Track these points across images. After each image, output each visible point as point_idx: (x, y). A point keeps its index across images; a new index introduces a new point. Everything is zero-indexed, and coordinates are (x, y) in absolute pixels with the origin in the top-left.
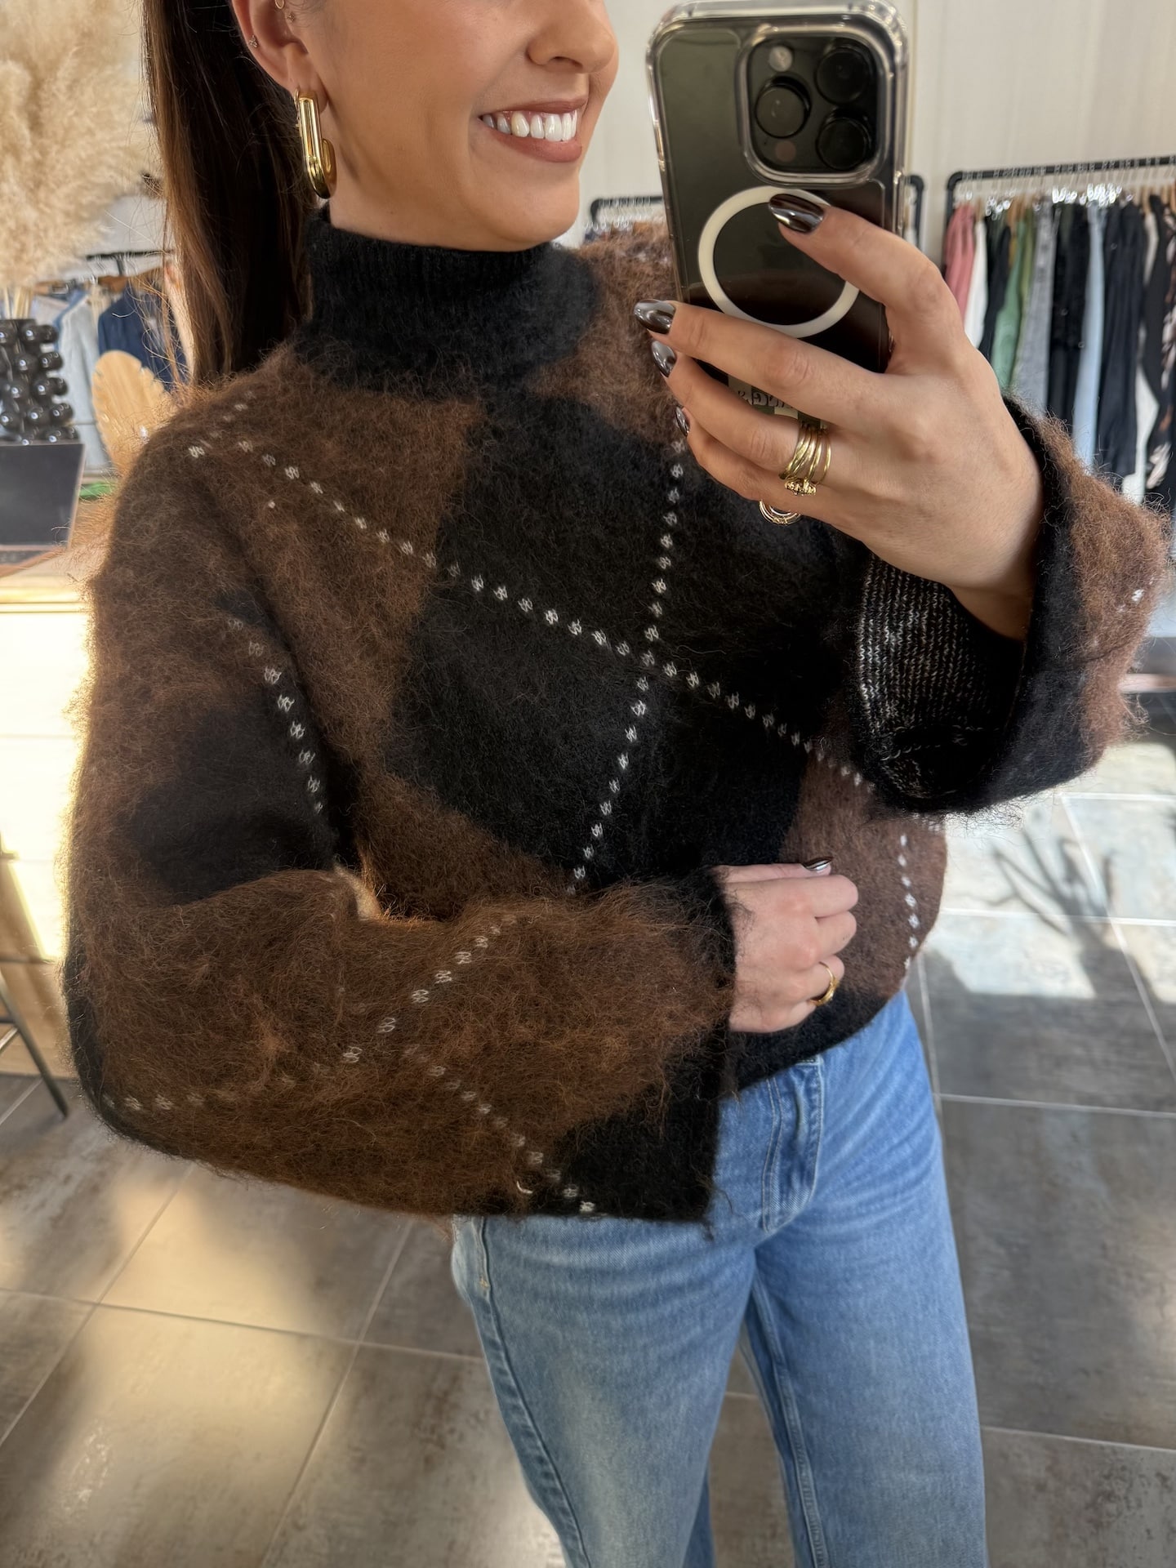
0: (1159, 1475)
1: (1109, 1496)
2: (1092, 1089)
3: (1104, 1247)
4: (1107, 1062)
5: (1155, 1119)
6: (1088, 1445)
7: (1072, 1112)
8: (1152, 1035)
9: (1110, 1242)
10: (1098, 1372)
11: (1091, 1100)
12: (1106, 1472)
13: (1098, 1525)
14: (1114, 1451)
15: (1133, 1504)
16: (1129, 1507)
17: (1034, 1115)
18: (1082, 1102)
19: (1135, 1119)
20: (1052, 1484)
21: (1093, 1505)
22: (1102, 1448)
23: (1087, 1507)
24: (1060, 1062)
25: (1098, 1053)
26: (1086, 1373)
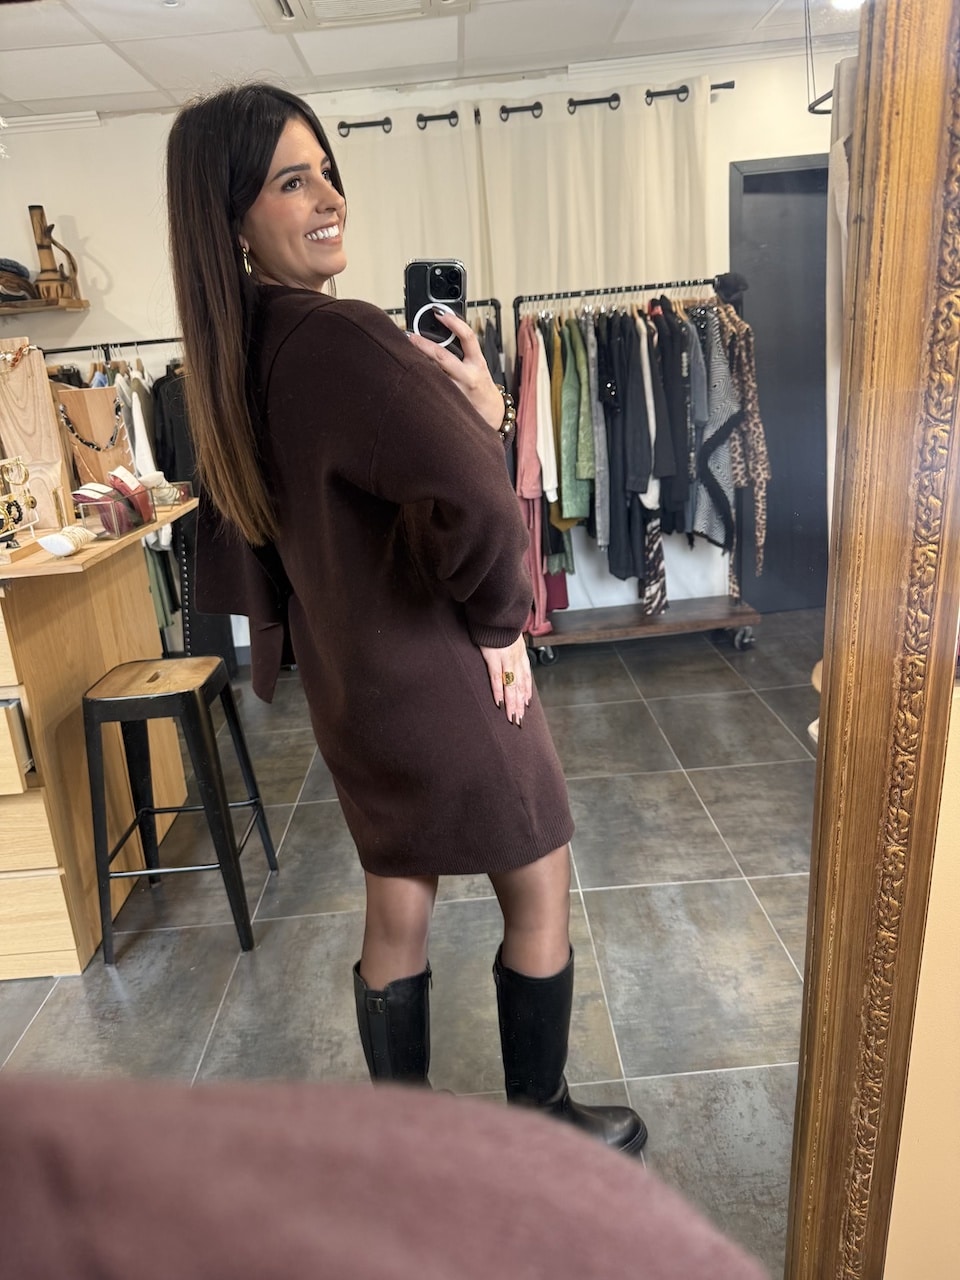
0: (744, 1082)
1: (715, 1100)
2: (681, 872)
3: (698, 961)
4: (688, 854)
5: (722, 883)
6: (698, 1075)
7: (669, 886)
8: (716, 834)
9: (701, 958)
10: (701, 1032)
11: (680, 878)
12: (712, 1087)
13: (709, 1117)
14: (715, 1074)
15: (730, 1101)
16: (727, 1103)
17: (644, 893)
18: (675, 880)
19: (709, 884)
20: (677, 1101)
21: (706, 1107)
22: (708, 1074)
23: (701, 1109)
24: (658, 858)
25: (682, 850)
26: (694, 1035)
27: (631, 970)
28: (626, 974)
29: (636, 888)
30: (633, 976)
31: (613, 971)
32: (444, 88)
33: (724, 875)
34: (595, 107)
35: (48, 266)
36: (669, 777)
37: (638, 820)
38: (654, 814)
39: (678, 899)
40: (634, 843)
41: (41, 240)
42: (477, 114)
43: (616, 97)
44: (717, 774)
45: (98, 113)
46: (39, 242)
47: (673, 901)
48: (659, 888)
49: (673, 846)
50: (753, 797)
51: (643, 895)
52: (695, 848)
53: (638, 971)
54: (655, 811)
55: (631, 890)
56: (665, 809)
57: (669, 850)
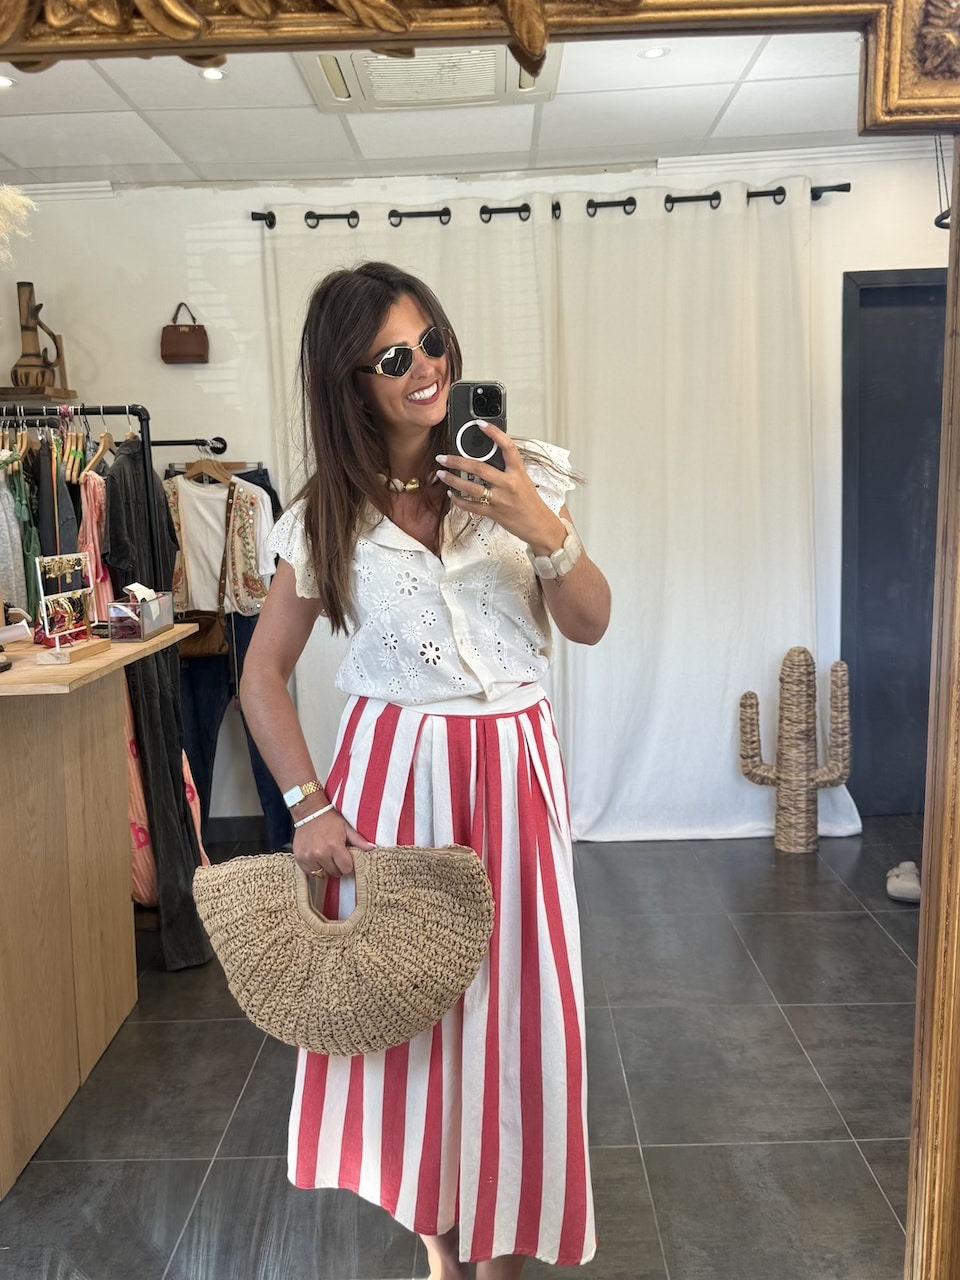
27: (703, 1247)
28: (697, 1251)
29: (713, 1146)
30: (705, 1254)
31: (680, 1248)
32: (512, 179)
33: (827, 1134)
35: (31, 350)
37: (719, 1063)
38: (738, 1056)
39: (766, 1163)
40: (712, 1092)
41: (27, 321)
44: (821, 1013)
45: (112, 184)
46: (24, 323)
47: (760, 1165)
48: (743, 1149)
49: (764, 1097)
50: (869, 1043)
51: (721, 1156)
52: (791, 1100)
53: (712, 1248)
54: (741, 1053)
56: (754, 1052)
57: (757, 1102)
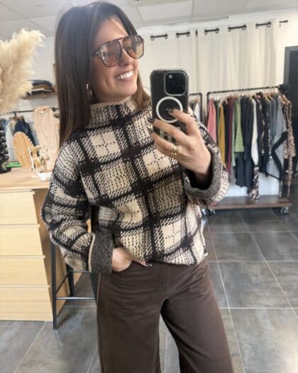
2: (268, 303)
4: (269, 296)
5: (283, 310)
7: (263, 309)
8: (280, 289)
11: (267, 306)
17: (253, 311)
18: (265, 307)
19: (278, 310)
24: (258, 297)
25: (267, 294)
28: (248, 346)
29: (250, 309)
30: (251, 347)
31: (243, 344)
32: (186, 24)
34: (237, 30)
36: (261, 263)
37: (250, 281)
38: (256, 278)
39: (266, 315)
40: (249, 290)
42: (197, 32)
43: (245, 26)
44: (279, 264)
48: (259, 310)
49: (264, 292)
50: (293, 274)
52: (272, 294)
53: (253, 345)
55: (248, 310)
56: (260, 277)
57: (262, 294)
